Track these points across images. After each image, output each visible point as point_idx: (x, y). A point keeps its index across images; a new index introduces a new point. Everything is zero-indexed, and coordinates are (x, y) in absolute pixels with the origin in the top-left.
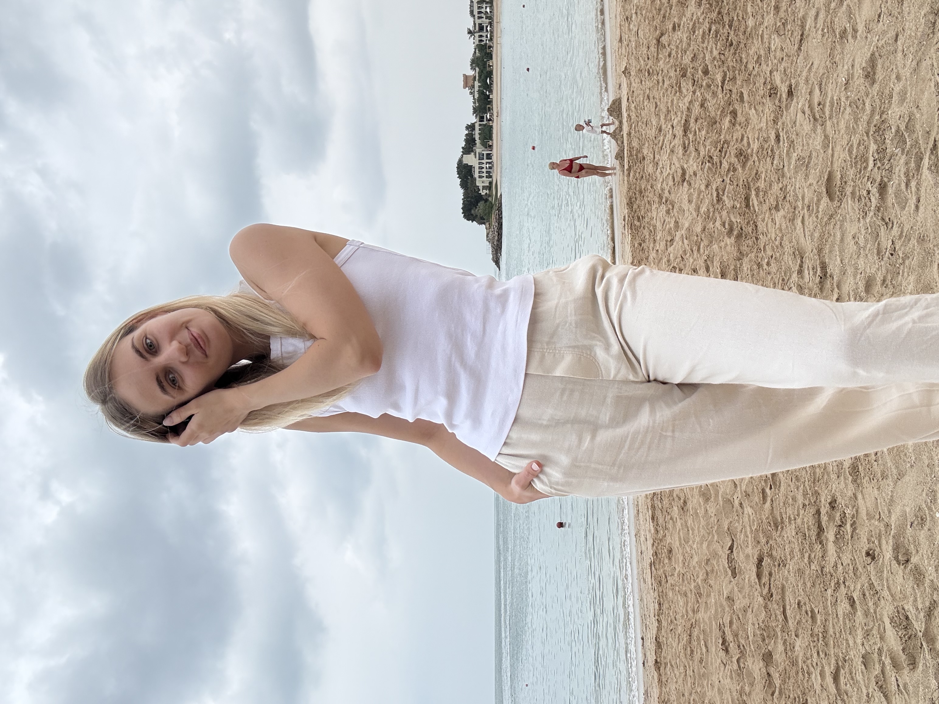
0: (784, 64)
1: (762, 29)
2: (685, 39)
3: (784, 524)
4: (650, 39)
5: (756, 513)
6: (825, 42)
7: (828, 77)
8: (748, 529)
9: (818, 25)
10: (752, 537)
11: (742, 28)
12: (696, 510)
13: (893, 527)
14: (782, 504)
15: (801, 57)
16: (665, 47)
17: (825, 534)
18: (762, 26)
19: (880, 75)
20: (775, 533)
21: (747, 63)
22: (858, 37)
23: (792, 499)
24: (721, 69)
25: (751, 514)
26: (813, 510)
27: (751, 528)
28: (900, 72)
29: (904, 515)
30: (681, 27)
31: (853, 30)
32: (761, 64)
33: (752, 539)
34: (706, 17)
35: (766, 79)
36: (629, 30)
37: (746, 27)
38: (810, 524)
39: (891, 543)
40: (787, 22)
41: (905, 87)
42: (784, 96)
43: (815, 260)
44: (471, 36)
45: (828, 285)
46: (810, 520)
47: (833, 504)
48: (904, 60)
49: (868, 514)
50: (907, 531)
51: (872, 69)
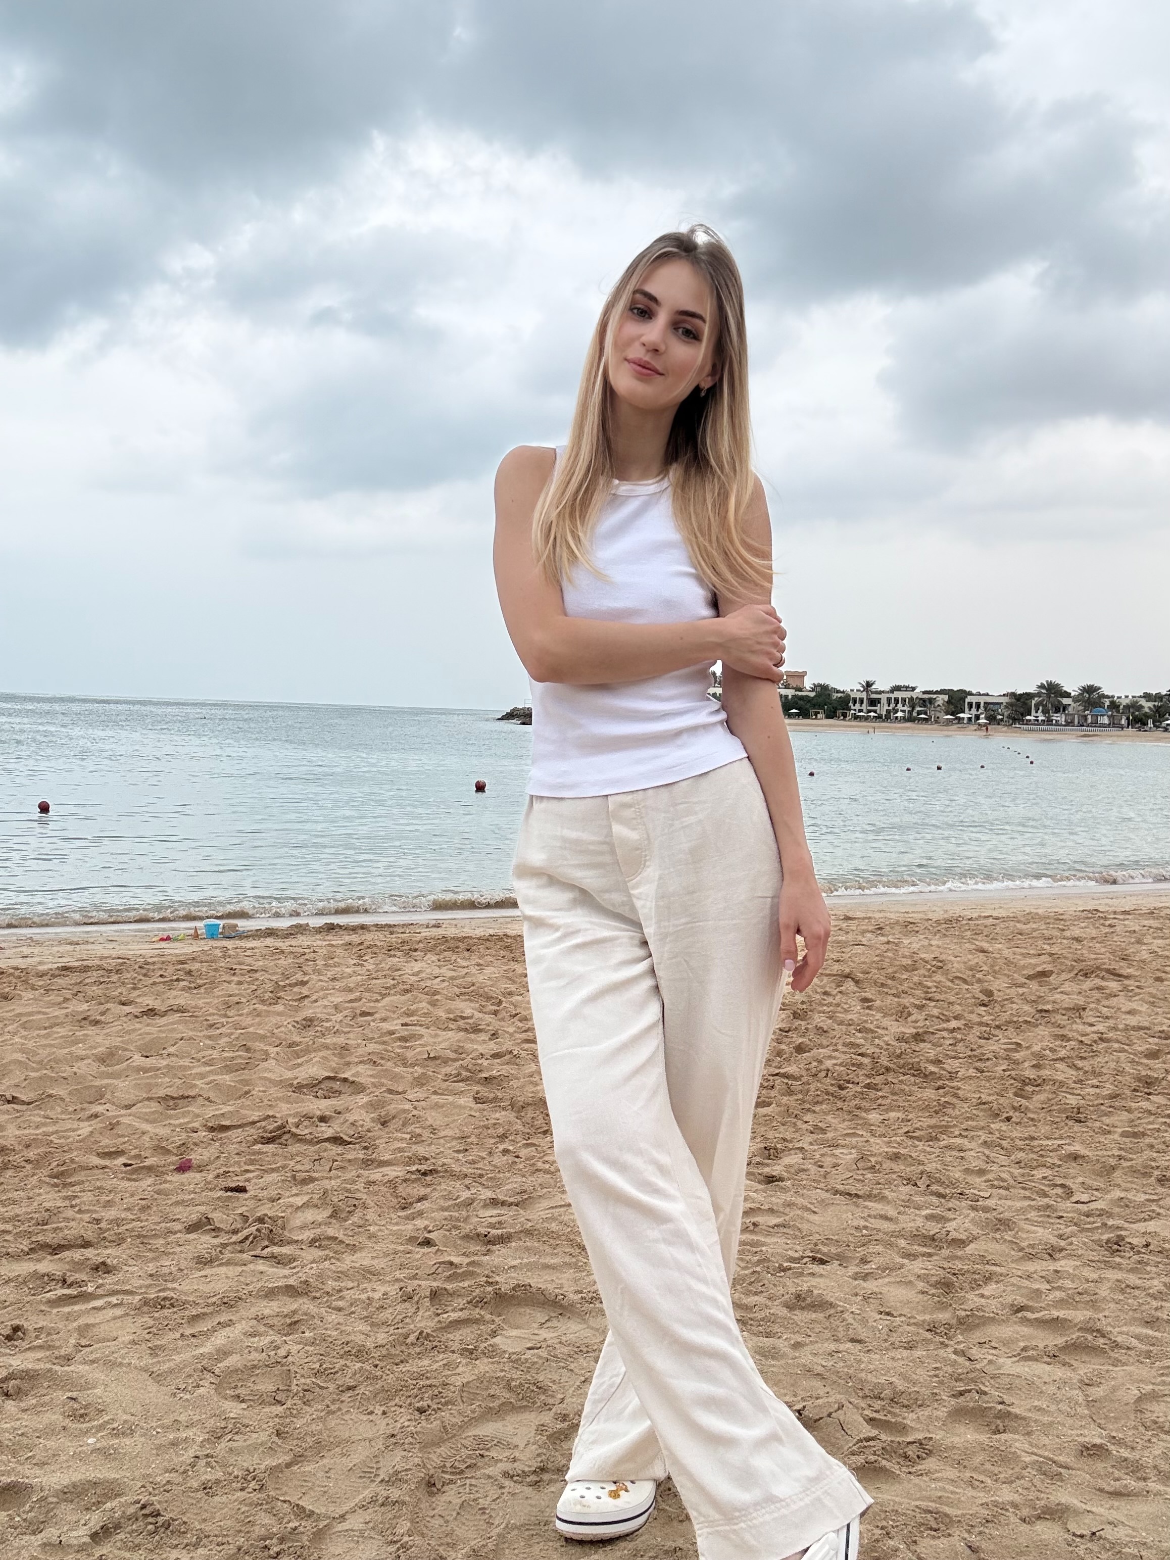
0: (813, 1169)
1: (864, 1133)
2: (849, 1017)
3: (63, 1188)
4: (850, 963)
5: (81, 1141)
6: (848, 1231)
7: (795, 1237)
8: (51, 1129)
9: (872, 1220)
10: (37, 1135)
11: (865, 1104)
12: (83, 1041)
13: (66, 1368)
14: (98, 1184)
15: (825, 1195)
16: (839, 986)
17: (49, 1257)
18: (869, 1134)
19: (801, 1317)
20: (46, 1174)
21: (814, 1112)
22: (857, 1282)
23: (109, 1201)
24: (804, 1073)
25: (79, 1132)
26: (90, 1235)
27: (53, 1133)
28: (805, 1348)
29: (87, 1386)
30: (867, 1011)
31: (867, 1274)
32: (812, 1133)
33: (33, 1134)
34: (881, 1049)
35: (791, 1141)
36: (863, 932)
37: (867, 1111)
38: (66, 1232)
39: (37, 1367)
40: (875, 1173)
41: (784, 1356)
42: (767, 1170)
43: (512, 1226)
44: (863, 686)
45: (474, 1247)
46: (73, 1231)
47: (103, 1268)
48: (824, 1353)
49: (87, 1325)
50: (60, 1393)
51: (809, 1305)
